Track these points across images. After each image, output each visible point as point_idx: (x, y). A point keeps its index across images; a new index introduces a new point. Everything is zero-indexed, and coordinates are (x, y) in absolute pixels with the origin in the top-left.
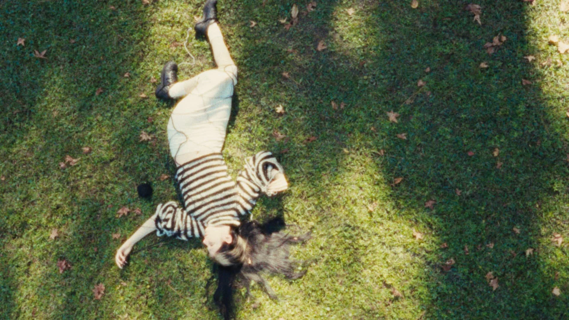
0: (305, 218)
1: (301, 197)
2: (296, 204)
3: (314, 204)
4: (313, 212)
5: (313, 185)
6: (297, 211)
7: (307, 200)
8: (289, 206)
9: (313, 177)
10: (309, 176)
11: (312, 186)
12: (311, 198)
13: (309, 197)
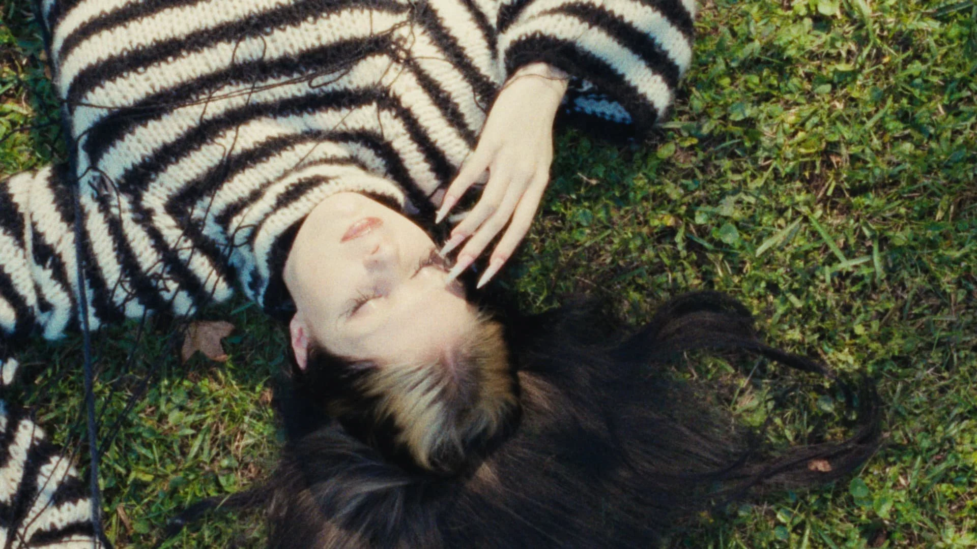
0: (807, 314)
1: (812, 183)
2: (767, 219)
3: (883, 241)
4: (868, 290)
5: (904, 117)
6: (768, 260)
7: (847, 210)
8: (720, 221)
9: (916, 67)
10: (892, 55)
11: (895, 127)
12: (871, 200)
13: (860, 190)
